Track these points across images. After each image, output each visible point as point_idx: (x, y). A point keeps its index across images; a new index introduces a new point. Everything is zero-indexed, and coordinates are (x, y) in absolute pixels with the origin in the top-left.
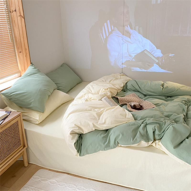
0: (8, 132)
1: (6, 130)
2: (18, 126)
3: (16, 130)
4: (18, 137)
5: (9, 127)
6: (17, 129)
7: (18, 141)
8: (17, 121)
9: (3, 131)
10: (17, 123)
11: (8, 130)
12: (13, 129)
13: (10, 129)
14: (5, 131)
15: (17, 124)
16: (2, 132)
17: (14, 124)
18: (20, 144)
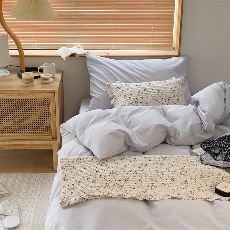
0: (30, 104)
1: (26, 99)
2: (48, 105)
3: (43, 108)
4: (47, 120)
5: (32, 99)
6: (45, 108)
7: (46, 125)
8: (47, 97)
9: (22, 99)
10: (46, 100)
11: (29, 102)
12: (39, 105)
13: (34, 102)
14: (24, 99)
15: (47, 102)
16: (20, 100)
17: (41, 99)
18: (49, 131)
